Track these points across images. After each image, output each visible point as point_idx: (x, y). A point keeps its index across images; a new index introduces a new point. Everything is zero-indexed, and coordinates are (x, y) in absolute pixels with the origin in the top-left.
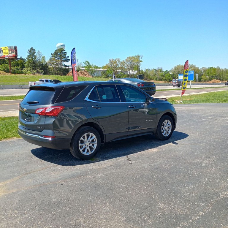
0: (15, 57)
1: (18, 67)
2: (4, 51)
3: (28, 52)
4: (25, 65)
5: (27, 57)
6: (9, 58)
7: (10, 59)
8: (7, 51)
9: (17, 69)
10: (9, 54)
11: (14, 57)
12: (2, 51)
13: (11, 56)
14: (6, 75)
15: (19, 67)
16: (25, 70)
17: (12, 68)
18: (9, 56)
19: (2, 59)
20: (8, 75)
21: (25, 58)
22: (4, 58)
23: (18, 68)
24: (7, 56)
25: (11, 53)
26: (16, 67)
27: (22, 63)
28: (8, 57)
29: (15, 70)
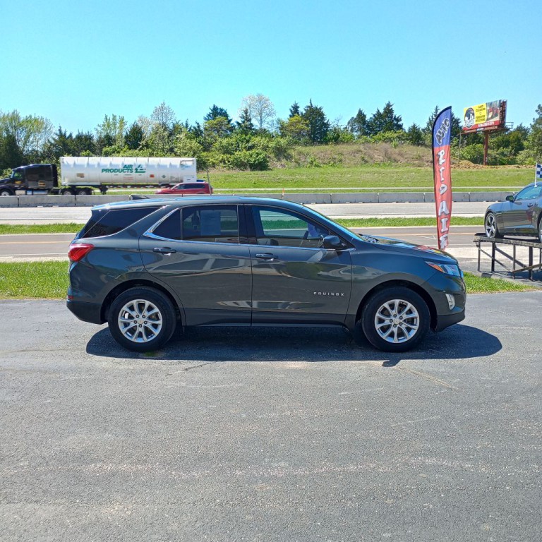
0: (499, 126)
1: (506, 151)
2: (477, 114)
3: (537, 111)
4: (525, 143)
5: (533, 123)
6: (486, 129)
7: (487, 132)
8: (484, 113)
9: (502, 154)
10: (488, 119)
11: (496, 127)
12: (473, 114)
13: (490, 124)
14: (471, 169)
15: (509, 150)
16: (521, 155)
17: (490, 152)
18: (486, 125)
19: (472, 133)
20: (475, 170)
21: (529, 127)
22: (474, 131)
23: (505, 153)
24: (482, 125)
25: (492, 118)
26: (501, 149)
27: (518, 140)
28: (484, 127)
29: (497, 156)
